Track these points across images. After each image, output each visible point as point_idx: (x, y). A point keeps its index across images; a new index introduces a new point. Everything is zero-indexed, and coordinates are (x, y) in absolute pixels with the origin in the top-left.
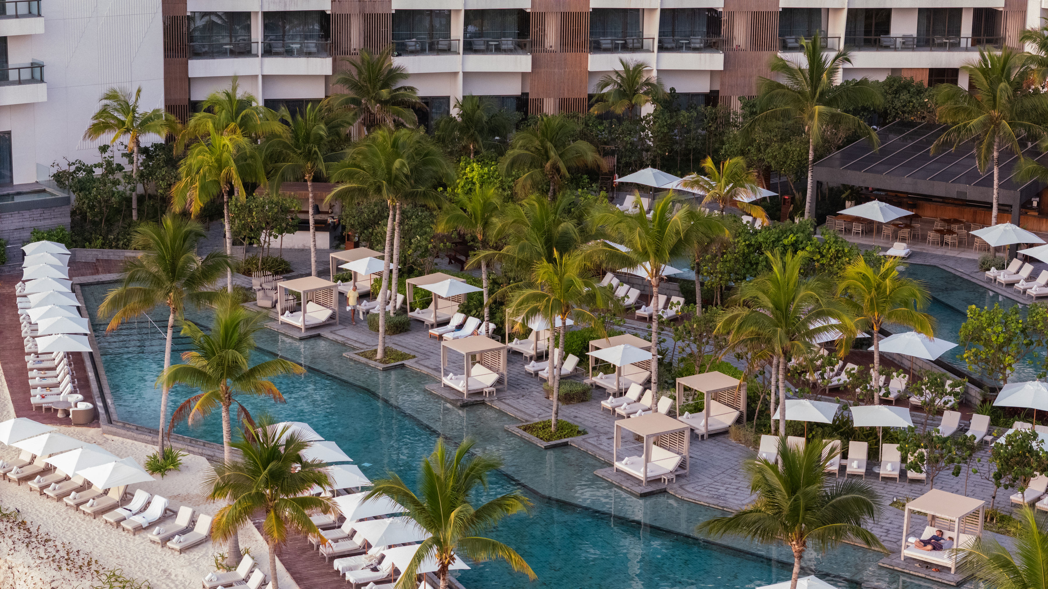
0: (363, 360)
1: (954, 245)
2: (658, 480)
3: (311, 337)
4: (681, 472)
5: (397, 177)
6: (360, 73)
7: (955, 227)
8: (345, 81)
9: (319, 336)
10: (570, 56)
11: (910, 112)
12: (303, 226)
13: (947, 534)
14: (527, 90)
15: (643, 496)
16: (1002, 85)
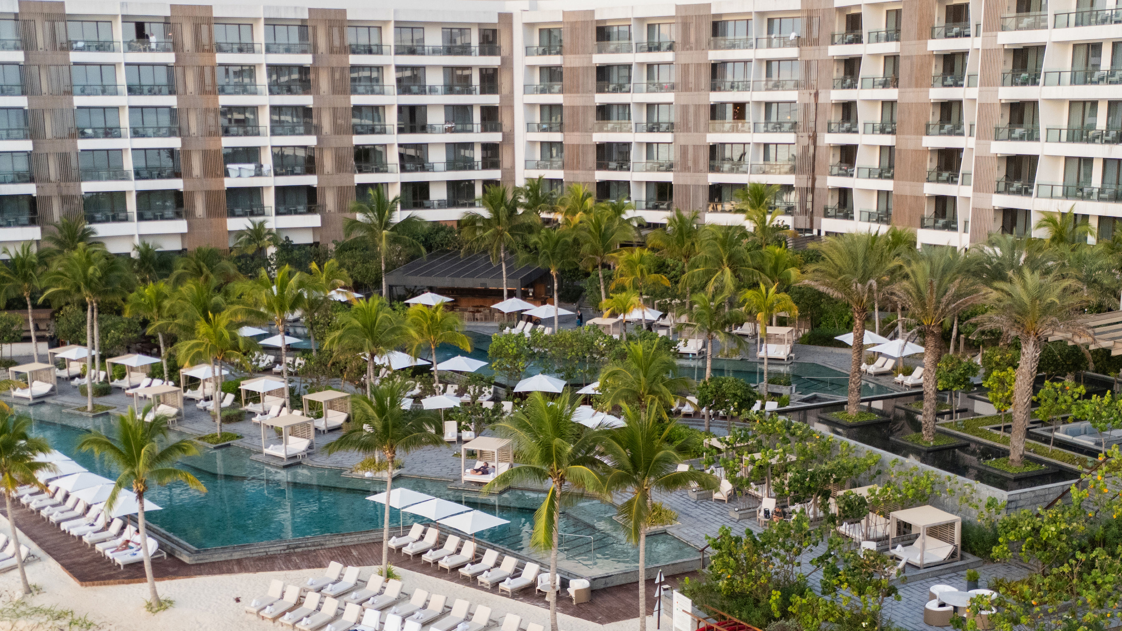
0: (78, 412)
1: (481, 320)
2: (295, 457)
3: (37, 403)
4: (310, 451)
5: (91, 281)
6: (61, 231)
7: (482, 309)
8: (51, 239)
9: (43, 403)
10: (214, 221)
11: (447, 244)
12: (28, 339)
13: (491, 465)
14: (186, 247)
15: (285, 467)
16: (503, 208)
